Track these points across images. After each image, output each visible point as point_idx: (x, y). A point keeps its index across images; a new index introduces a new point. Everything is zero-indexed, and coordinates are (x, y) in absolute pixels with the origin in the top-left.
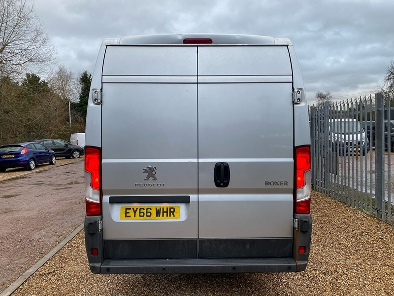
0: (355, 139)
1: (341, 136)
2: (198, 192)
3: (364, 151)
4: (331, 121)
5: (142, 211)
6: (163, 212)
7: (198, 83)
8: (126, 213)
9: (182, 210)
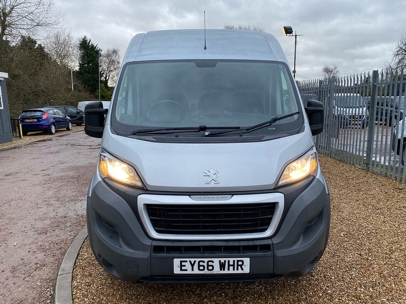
0: (357, 113)
1: (343, 109)
3: (363, 124)
4: (336, 95)
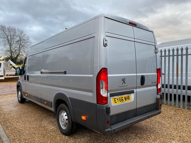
2: (136, 88)
5: (120, 99)
6: (127, 98)
7: (135, 42)
8: (115, 101)
9: (132, 96)
